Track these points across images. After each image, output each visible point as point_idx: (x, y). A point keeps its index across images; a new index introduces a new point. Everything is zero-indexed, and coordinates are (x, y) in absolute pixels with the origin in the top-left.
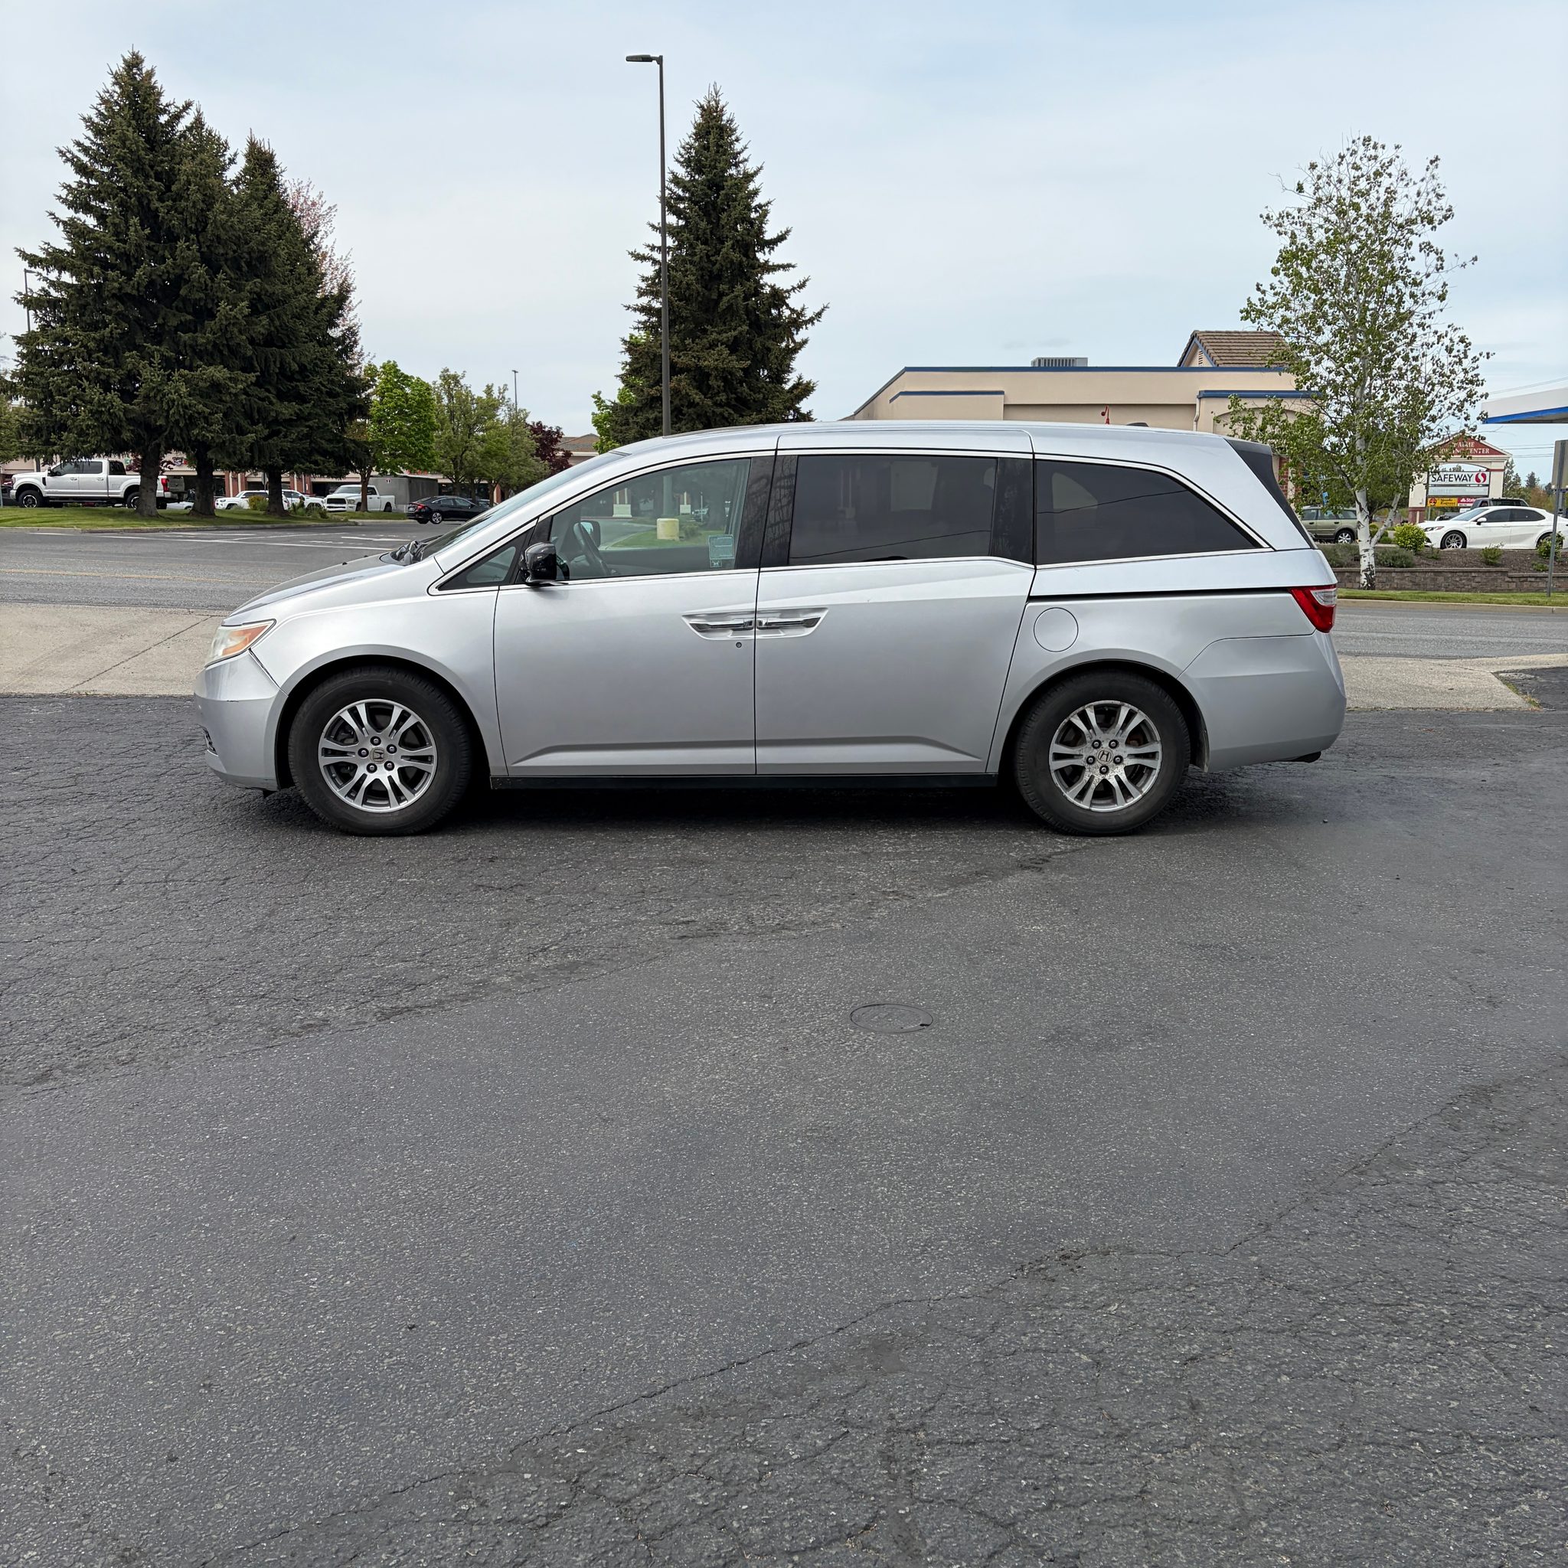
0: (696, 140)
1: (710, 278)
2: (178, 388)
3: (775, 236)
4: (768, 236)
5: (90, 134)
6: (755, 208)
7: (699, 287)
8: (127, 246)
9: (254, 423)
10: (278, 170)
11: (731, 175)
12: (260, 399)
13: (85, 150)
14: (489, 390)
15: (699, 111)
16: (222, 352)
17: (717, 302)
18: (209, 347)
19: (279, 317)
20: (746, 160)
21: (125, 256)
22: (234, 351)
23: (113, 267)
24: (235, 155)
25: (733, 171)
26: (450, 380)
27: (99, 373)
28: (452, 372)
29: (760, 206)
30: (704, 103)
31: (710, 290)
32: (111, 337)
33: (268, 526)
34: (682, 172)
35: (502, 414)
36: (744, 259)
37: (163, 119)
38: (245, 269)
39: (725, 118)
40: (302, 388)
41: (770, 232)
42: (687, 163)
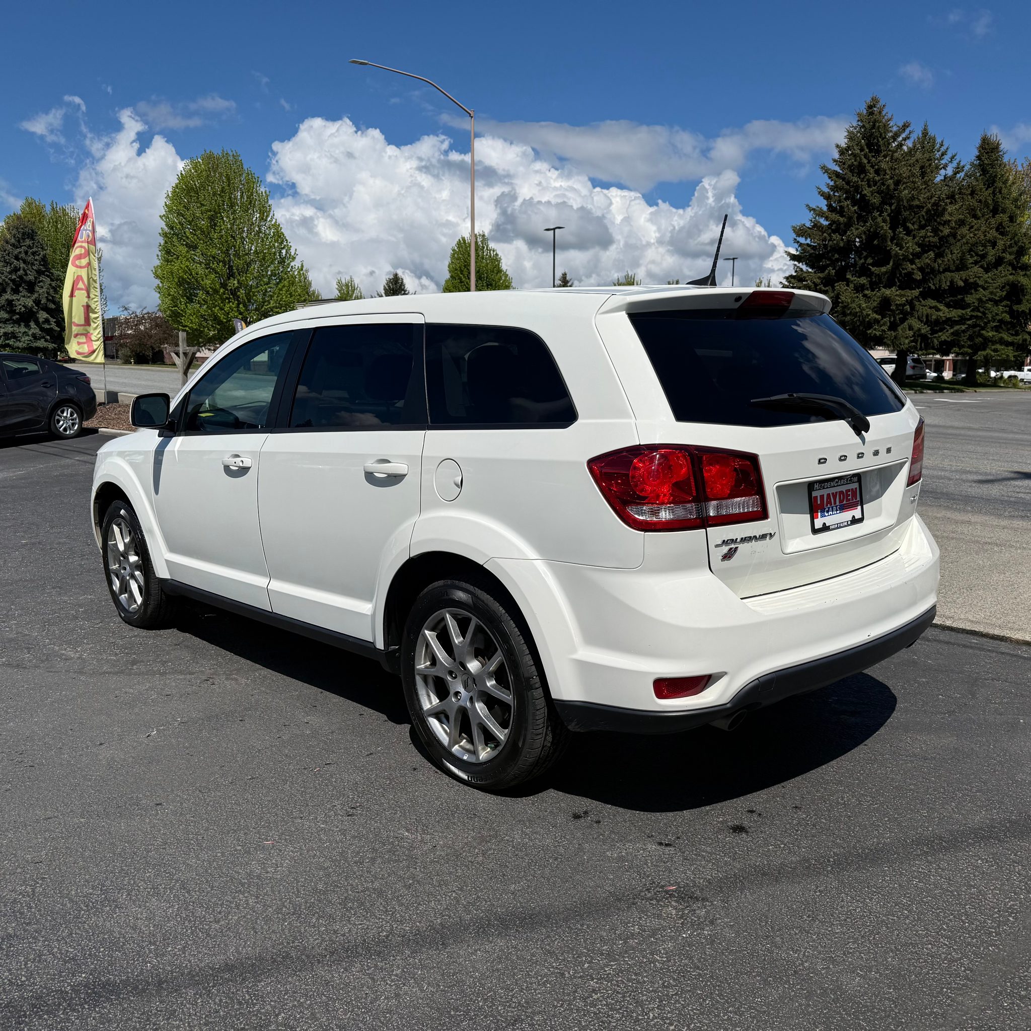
10: (1001, 153)
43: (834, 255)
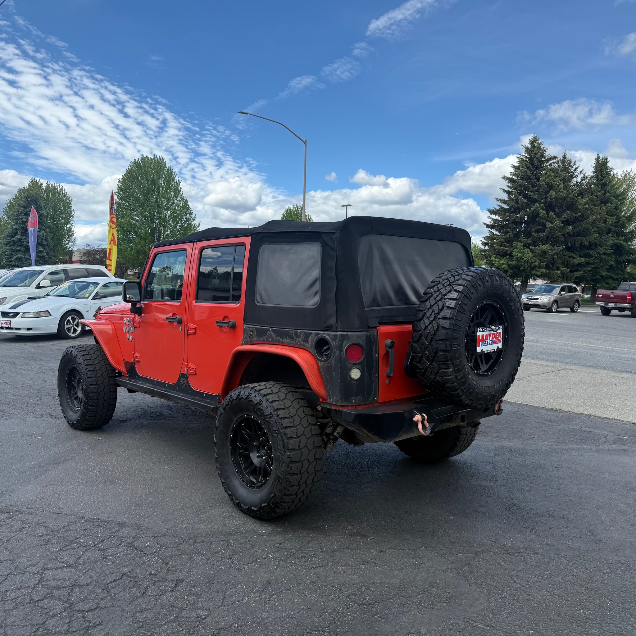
5: (514, 169)
18: (545, 238)
37: (544, 159)
43: (512, 226)
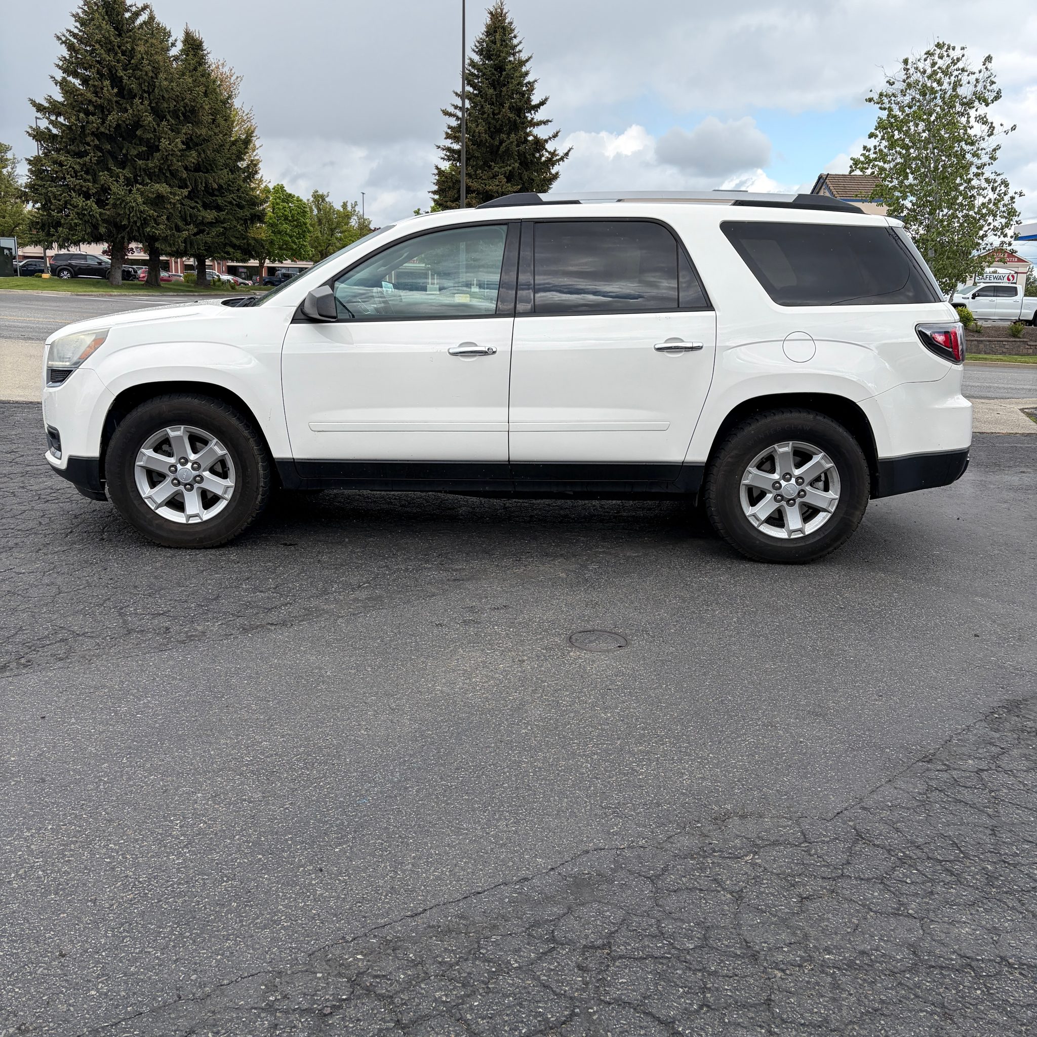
0: (487, 36)
1: (494, 131)
2: (136, 199)
3: (538, 102)
4: (533, 103)
5: (78, 24)
6: (526, 84)
7: (487, 136)
8: (102, 101)
9: (187, 224)
10: (205, 52)
11: (510, 61)
12: (191, 207)
13: (75, 35)
14: (345, 205)
15: (489, 16)
16: (165, 173)
17: (498, 147)
18: (157, 170)
19: (204, 151)
20: (520, 51)
21: (101, 108)
22: (174, 174)
23: (93, 114)
24: (176, 41)
25: (512, 59)
26: (319, 198)
27: (81, 186)
28: (321, 193)
29: (529, 83)
30: (492, 9)
31: (493, 139)
32: (91, 162)
33: (196, 294)
34: (477, 58)
35: (354, 222)
36: (518, 118)
37: (127, 15)
38: (182, 118)
39: (507, 21)
40: (220, 201)
41: (535, 100)
42: (480, 52)
43: (93, 141)
